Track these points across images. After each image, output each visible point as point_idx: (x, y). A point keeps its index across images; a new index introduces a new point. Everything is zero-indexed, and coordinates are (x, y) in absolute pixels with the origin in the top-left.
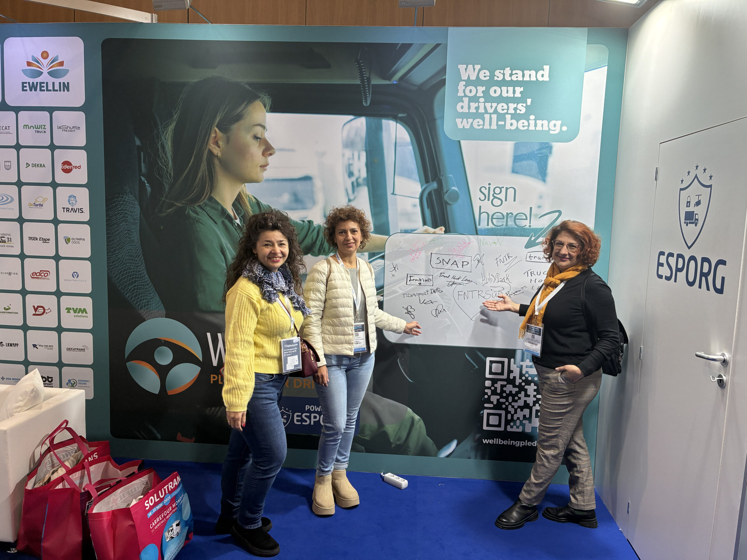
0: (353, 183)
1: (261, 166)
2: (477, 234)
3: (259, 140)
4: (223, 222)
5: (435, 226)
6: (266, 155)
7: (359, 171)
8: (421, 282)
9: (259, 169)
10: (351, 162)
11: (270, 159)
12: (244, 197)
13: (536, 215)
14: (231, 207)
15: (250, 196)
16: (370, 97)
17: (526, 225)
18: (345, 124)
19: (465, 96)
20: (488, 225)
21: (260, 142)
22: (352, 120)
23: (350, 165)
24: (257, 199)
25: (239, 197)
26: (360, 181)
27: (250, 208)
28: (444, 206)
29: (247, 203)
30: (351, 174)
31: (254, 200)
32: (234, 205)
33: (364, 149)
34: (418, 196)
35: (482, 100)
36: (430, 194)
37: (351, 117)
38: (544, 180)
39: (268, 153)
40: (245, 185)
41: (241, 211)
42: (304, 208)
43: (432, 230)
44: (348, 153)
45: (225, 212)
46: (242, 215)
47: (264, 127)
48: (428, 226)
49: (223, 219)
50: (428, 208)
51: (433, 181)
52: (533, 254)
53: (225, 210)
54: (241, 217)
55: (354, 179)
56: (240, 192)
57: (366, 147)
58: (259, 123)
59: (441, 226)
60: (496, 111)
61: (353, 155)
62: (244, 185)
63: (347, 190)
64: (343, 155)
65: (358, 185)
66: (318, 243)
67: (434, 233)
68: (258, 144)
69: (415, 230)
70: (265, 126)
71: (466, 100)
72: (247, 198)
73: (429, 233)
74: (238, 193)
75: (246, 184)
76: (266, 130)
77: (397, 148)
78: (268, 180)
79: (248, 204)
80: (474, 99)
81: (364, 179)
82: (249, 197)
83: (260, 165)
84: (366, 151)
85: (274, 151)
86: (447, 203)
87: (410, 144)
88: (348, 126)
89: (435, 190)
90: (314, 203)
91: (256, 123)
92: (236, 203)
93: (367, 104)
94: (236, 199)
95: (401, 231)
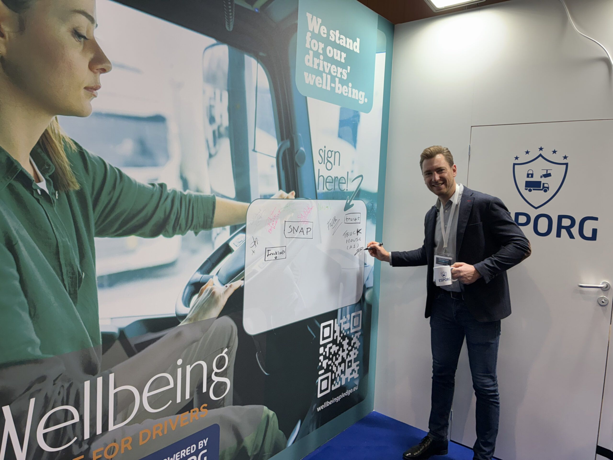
0: (214, 132)
1: (86, 88)
2: (317, 199)
3: (82, 39)
4: (11, 188)
5: (288, 191)
6: (96, 71)
7: (221, 116)
8: (277, 255)
9: (83, 92)
10: (212, 103)
11: (103, 77)
12: (54, 139)
13: (350, 179)
14: (29, 157)
15: (67, 140)
16: (233, 20)
17: (345, 189)
18: (206, 49)
19: (311, 49)
20: (323, 189)
21: (84, 44)
22: (213, 45)
23: (211, 107)
24: (81, 144)
25: (44, 139)
26: (222, 130)
27: (67, 160)
28: (295, 168)
29: (61, 152)
30: (212, 120)
31: (74, 147)
32: (34, 154)
33: (226, 88)
34: (275, 155)
35: (322, 57)
36: (284, 153)
37: (213, 41)
38: (355, 147)
39: (100, 67)
40: (56, 118)
41: (49, 165)
42: (155, 165)
43: (285, 194)
44: (209, 89)
45: (16, 168)
46: (51, 173)
47: (92, 20)
48: (283, 190)
49: (12, 180)
50: (283, 169)
51: (287, 139)
52: (349, 216)
53: (16, 164)
54: (50, 176)
55: (215, 127)
56: (46, 130)
57: (228, 86)
58: (82, 9)
59: (292, 190)
60: (330, 73)
61: (215, 93)
62: (54, 118)
63: (207, 141)
64: (204, 92)
65: (220, 136)
66: (173, 217)
67: (287, 198)
68: (81, 47)
69: (272, 195)
70: (95, 19)
71: (311, 52)
72: (60, 143)
73: (283, 199)
74: (43, 131)
75: (58, 116)
76: (95, 25)
77: (258, 93)
78: (99, 115)
79: (63, 154)
80: (316, 55)
81: (226, 128)
82: (65, 141)
83: (84, 87)
84: (229, 91)
85: (109, 65)
86: (297, 165)
87: (269, 92)
88: (209, 51)
89: (288, 149)
90: (168, 157)
91: (78, 8)
92: (39, 150)
93: (229, 29)
94: (38, 143)
95: (261, 196)
